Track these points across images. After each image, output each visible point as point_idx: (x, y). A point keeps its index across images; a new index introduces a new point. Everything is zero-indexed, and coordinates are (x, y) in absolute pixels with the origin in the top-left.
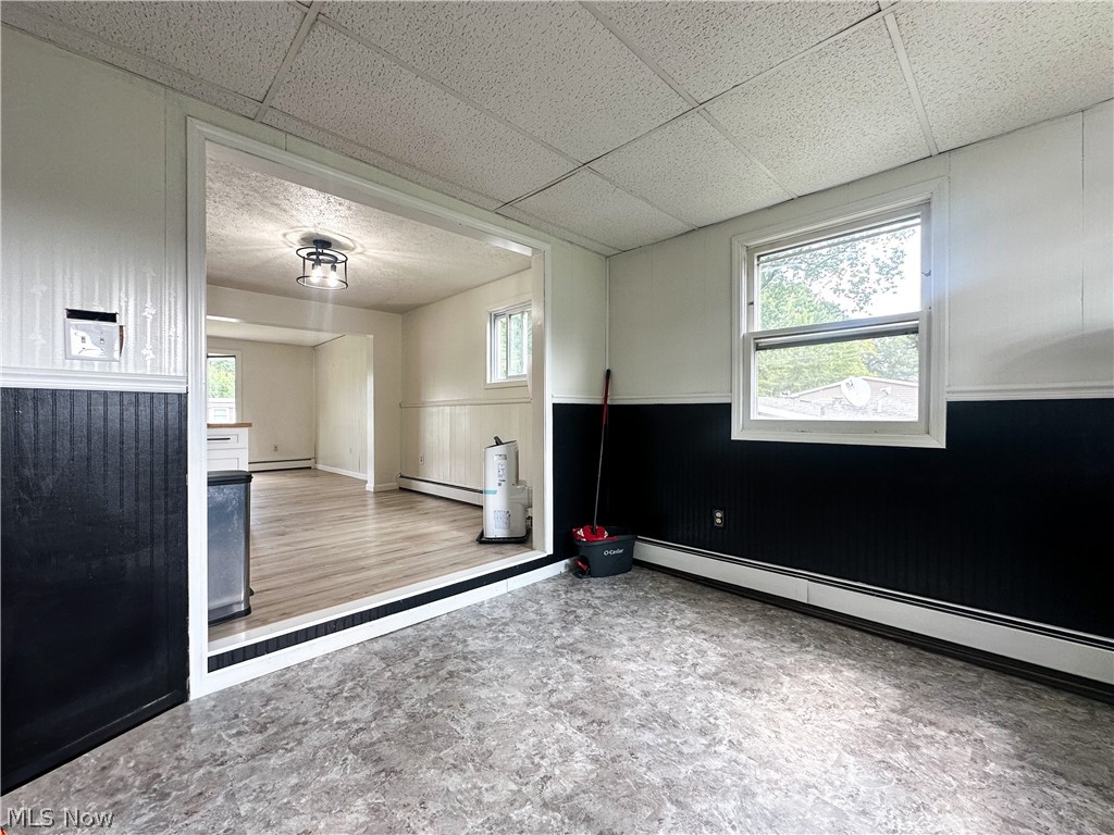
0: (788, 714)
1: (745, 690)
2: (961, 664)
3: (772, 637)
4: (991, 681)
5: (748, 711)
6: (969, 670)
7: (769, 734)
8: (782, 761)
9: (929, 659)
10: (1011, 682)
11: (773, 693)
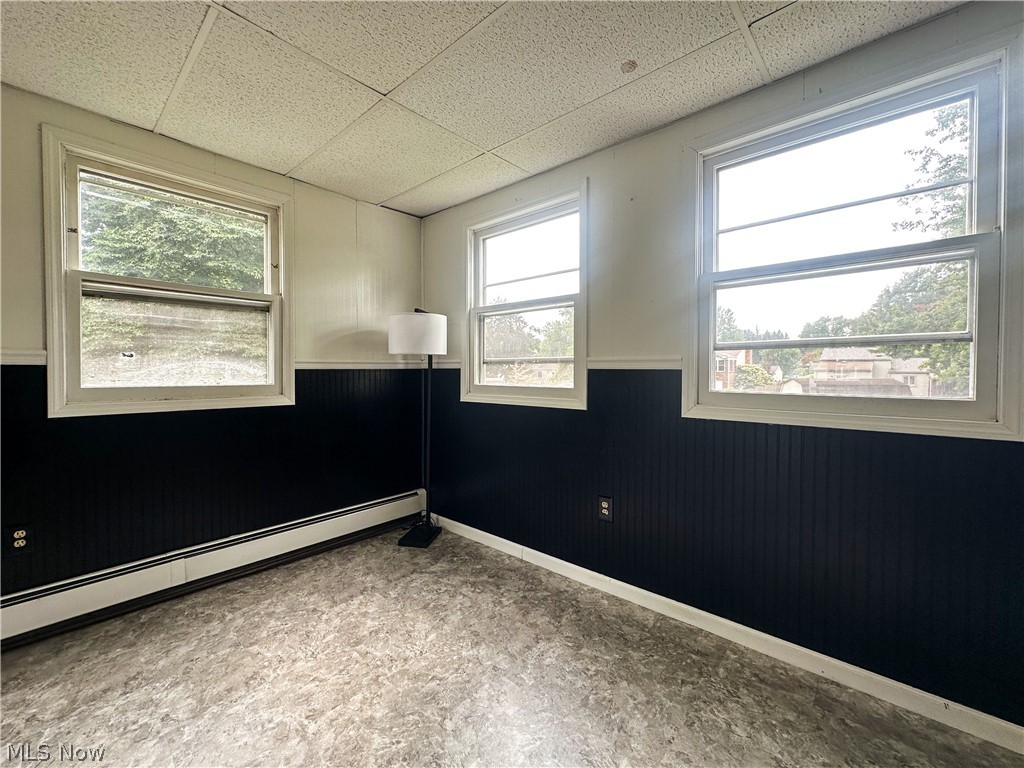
0: (299, 664)
1: (247, 683)
2: (310, 559)
3: (186, 634)
4: (333, 558)
5: (277, 691)
6: (317, 560)
7: (313, 685)
8: (346, 687)
9: (296, 567)
10: (338, 553)
11: (266, 664)
